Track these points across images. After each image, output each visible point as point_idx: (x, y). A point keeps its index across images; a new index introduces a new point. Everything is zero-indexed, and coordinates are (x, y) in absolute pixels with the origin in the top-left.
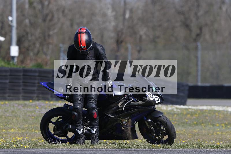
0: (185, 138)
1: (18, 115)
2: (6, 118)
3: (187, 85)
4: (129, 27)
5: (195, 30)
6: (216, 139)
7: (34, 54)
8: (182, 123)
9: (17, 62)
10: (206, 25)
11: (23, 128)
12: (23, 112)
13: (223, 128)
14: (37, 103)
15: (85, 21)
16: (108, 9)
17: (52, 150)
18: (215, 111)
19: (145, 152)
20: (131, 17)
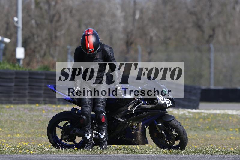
0: (197, 143)
1: (24, 119)
2: (11, 122)
3: (199, 88)
4: (139, 28)
5: (208, 31)
6: (229, 143)
7: (41, 56)
8: (194, 128)
9: (23, 64)
10: (219, 25)
11: (29, 133)
12: (29, 117)
13: (237, 133)
14: (44, 106)
15: (93, 21)
16: (118, 9)
17: (59, 155)
18: (229, 115)
19: (155, 158)
20: (141, 18)
